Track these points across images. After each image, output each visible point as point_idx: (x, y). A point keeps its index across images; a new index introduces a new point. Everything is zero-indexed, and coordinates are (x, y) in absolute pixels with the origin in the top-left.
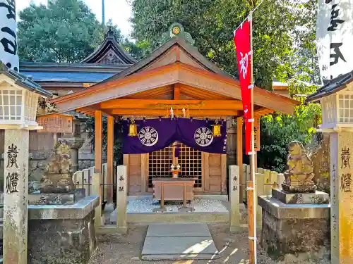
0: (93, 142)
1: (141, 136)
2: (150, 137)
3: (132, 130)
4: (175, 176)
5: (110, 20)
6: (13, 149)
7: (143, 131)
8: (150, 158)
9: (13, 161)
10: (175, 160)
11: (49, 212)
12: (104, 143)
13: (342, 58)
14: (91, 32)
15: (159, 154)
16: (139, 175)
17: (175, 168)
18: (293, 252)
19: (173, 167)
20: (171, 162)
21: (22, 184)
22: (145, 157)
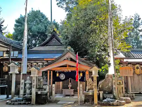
0: (47, 78)
1: (60, 76)
2: (63, 77)
3: (57, 75)
4: (70, 88)
5: (54, 20)
6: (34, 80)
7: (60, 75)
8: (63, 83)
9: (34, 82)
10: (70, 84)
11: (39, 93)
12: (50, 78)
13: (110, 56)
14: (46, 27)
15: (65, 82)
16: (60, 88)
17: (70, 86)
18: (87, 102)
19: (69, 86)
20: (69, 84)
21: (35, 87)
22: (61, 83)
